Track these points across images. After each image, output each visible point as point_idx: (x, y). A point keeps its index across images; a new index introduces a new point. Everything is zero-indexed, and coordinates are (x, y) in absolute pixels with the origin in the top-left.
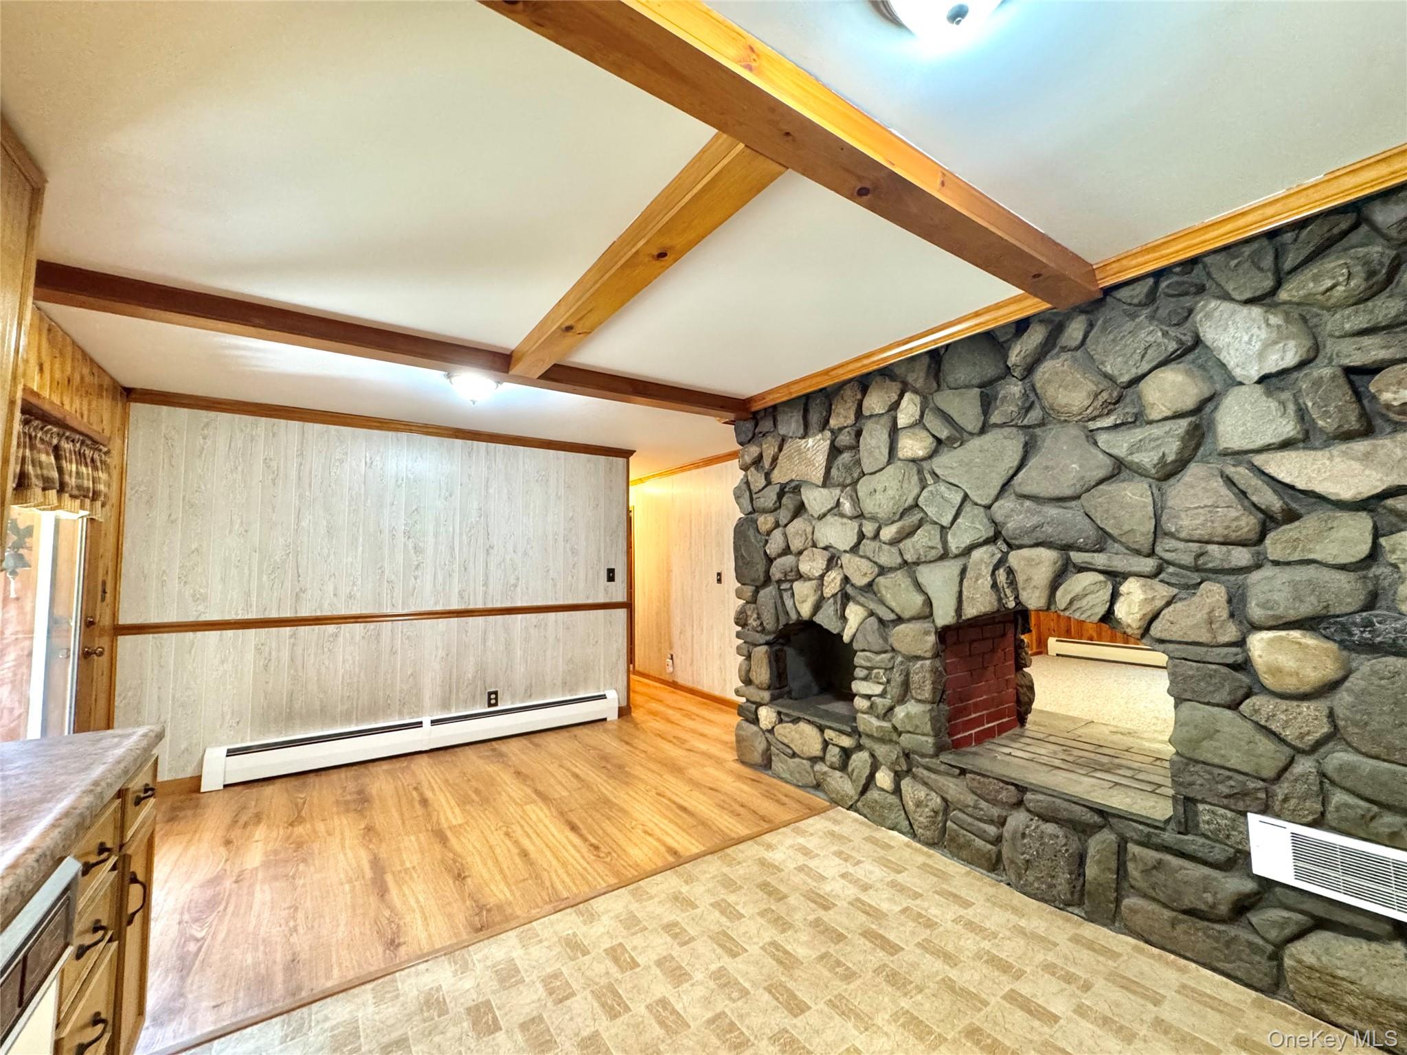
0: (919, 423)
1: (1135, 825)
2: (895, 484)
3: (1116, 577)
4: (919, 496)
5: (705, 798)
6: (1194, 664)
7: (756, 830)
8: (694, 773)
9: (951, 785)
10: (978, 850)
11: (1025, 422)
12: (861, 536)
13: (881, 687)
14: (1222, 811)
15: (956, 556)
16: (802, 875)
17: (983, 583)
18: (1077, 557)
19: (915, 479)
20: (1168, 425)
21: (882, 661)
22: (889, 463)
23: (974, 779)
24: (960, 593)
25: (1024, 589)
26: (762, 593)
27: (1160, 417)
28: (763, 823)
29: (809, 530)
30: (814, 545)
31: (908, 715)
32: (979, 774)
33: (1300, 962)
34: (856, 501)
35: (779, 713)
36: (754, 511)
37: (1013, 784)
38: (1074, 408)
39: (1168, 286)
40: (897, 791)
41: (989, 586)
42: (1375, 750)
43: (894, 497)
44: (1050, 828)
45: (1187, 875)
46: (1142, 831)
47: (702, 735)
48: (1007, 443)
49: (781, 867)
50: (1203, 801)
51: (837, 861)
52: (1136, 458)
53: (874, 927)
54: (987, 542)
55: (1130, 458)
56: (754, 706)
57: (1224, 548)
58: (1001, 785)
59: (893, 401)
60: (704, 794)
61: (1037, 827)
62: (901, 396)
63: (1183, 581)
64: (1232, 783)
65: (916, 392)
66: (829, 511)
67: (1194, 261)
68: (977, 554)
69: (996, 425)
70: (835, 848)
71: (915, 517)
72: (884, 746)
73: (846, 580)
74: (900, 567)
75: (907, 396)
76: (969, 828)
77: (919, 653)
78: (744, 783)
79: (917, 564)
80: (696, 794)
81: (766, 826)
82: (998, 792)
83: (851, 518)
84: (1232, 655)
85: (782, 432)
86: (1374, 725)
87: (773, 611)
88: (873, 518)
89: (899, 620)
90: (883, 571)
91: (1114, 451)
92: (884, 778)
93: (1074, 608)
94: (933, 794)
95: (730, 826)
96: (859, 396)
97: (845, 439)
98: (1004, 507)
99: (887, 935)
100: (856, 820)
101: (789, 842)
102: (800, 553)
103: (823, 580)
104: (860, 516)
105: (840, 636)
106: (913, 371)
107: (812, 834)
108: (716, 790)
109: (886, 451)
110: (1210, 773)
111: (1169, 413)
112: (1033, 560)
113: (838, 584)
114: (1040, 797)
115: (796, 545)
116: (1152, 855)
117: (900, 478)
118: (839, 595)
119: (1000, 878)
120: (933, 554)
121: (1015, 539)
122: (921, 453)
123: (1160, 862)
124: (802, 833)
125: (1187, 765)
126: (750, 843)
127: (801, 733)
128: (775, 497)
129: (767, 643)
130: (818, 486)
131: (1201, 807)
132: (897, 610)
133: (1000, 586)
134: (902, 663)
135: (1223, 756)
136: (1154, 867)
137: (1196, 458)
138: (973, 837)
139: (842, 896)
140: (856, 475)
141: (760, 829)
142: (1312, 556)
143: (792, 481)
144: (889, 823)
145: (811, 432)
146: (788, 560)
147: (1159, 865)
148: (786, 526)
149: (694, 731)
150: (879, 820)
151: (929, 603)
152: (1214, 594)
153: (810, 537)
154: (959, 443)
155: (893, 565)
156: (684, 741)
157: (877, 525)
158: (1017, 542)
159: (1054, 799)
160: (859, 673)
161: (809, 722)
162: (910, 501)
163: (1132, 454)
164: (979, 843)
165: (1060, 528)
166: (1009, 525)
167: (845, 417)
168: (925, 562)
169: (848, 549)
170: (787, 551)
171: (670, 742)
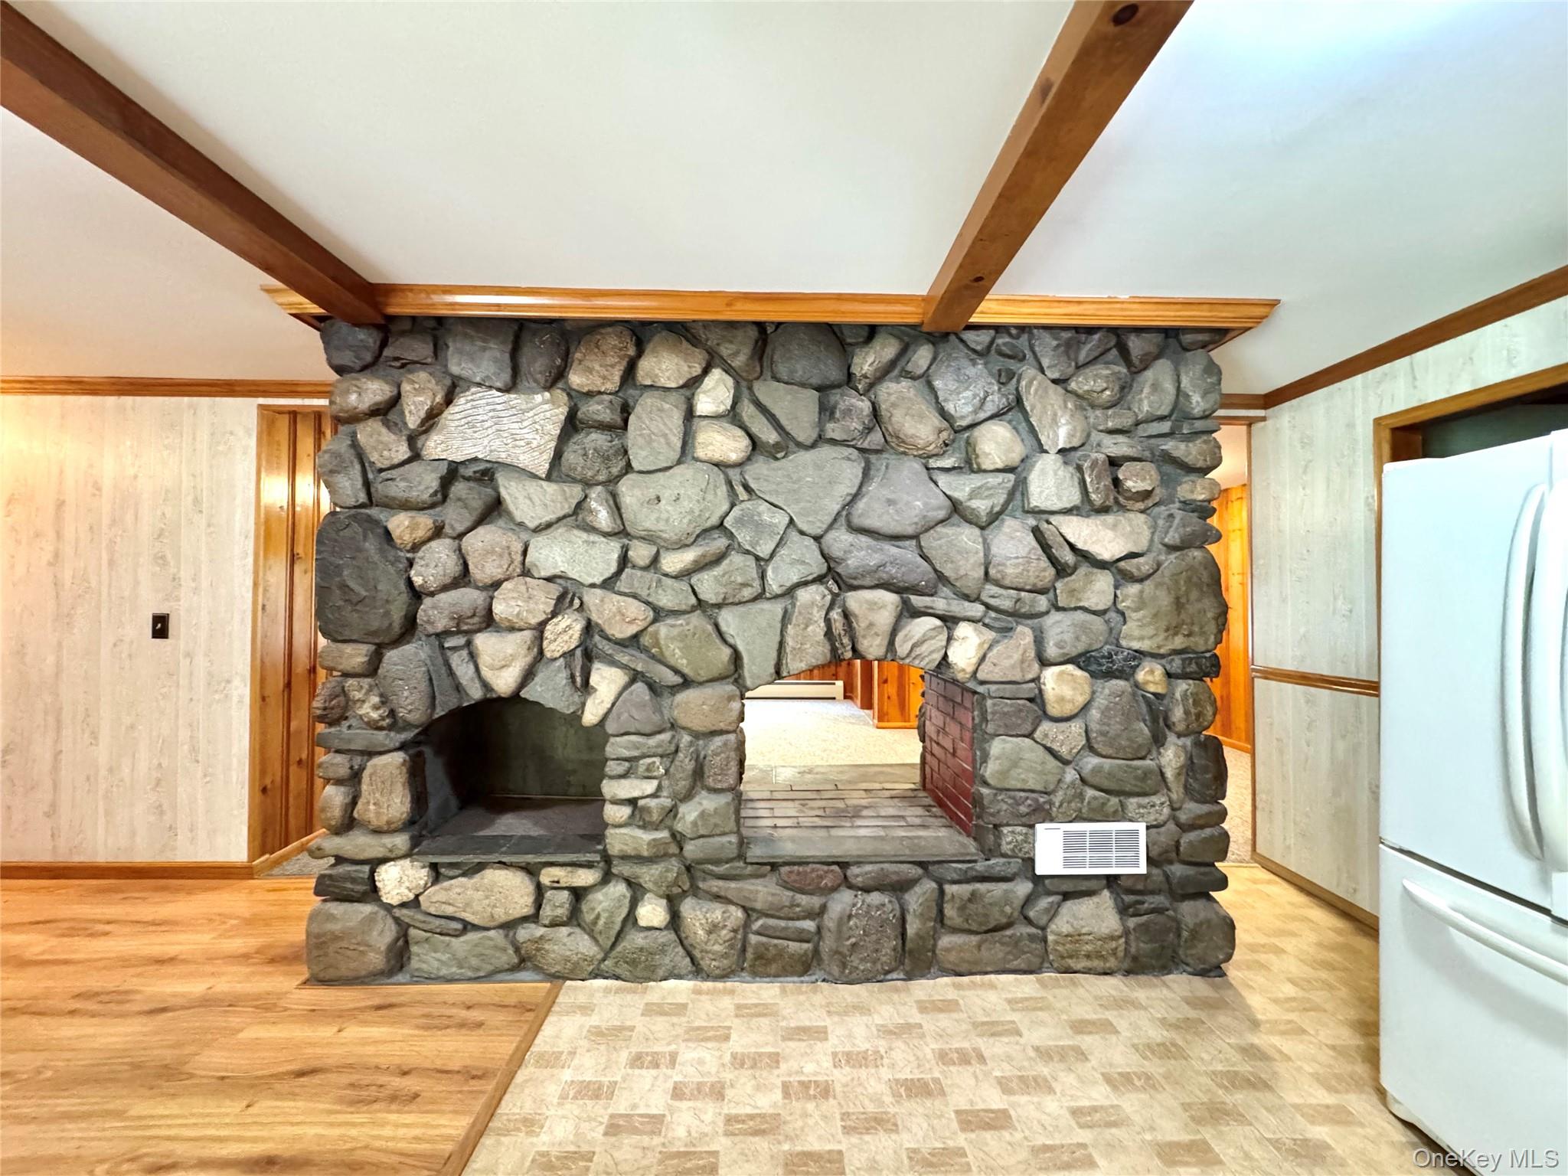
0: (732, 416)
1: (954, 865)
2: (693, 492)
3: (949, 621)
4: (727, 514)
5: (300, 1104)
6: (1008, 701)
7: (478, 1105)
8: (215, 1059)
9: (760, 888)
10: (792, 956)
11: (865, 445)
12: (624, 561)
13: (655, 783)
14: (1019, 829)
15: (776, 597)
16: (628, 1140)
17: (814, 631)
18: (917, 601)
19: (723, 489)
20: (1000, 477)
21: (658, 746)
22: (679, 462)
23: (790, 872)
24: (781, 644)
25: (864, 637)
26: (392, 656)
27: (992, 467)
28: (476, 1085)
29: (518, 547)
30: (526, 573)
31: (703, 815)
32: (794, 864)
33: (1058, 934)
34: (617, 508)
35: (434, 867)
36: (370, 502)
37: (834, 863)
38: (921, 442)
39: (1005, 344)
40: (675, 921)
41: (822, 633)
42: (1110, 752)
43: (692, 511)
44: (875, 898)
45: (992, 897)
46: (960, 869)
47: (160, 961)
48: (846, 464)
49: (585, 1148)
50: (1008, 825)
51: (648, 1074)
52: (975, 504)
53: (786, 1147)
54: (819, 579)
55: (968, 504)
56: (367, 868)
57: (1033, 595)
58: (826, 868)
59: (695, 374)
60: (293, 1095)
61: (863, 901)
62: (706, 371)
63: (1003, 624)
64: (1029, 802)
65: (728, 370)
66: (559, 520)
67: (1023, 328)
68: (804, 595)
69: (833, 442)
70: (624, 1056)
71: (721, 543)
72: (655, 866)
73: (589, 628)
74: (693, 609)
75: (716, 374)
76: (782, 935)
77: (722, 726)
78: (365, 1023)
79: (719, 606)
80: (265, 1105)
81: (490, 1086)
82: (821, 877)
83: (606, 535)
84: (1029, 689)
85: (455, 369)
86: (1112, 733)
87: (424, 686)
88: (649, 538)
89: (687, 683)
90: (659, 614)
91: (956, 495)
92: (652, 912)
93: (913, 655)
94: (732, 908)
95: (417, 1132)
96: (632, 351)
97: (598, 410)
98: (840, 540)
99: (807, 1148)
100: (607, 991)
101: (552, 1091)
102: (496, 585)
103: (542, 632)
104: (621, 532)
105: (576, 717)
106: (731, 342)
107: (573, 1053)
108: (314, 1071)
109: (677, 443)
110: (1013, 798)
111: (1000, 465)
112: (875, 603)
113: (577, 635)
114: (868, 868)
115: (485, 570)
116: (964, 889)
117: (703, 487)
118: (578, 652)
119: (813, 978)
120: (747, 593)
121: (855, 578)
122: (734, 457)
123: (973, 894)
124: (552, 1061)
125: (995, 795)
126: (487, 1141)
127: (489, 891)
128: (435, 485)
129: (402, 747)
130: (541, 479)
131: (1005, 830)
132: (686, 671)
133: (836, 632)
134: (691, 744)
135: (1023, 780)
136: (970, 900)
137: (1007, 512)
138: (785, 943)
139: (707, 1129)
140: (615, 471)
141: (483, 1100)
142: (1081, 604)
143: (476, 460)
144: (661, 973)
145: (524, 384)
146: (467, 598)
147: (974, 897)
148: (460, 536)
149: (125, 962)
150: (646, 974)
151: (737, 658)
152: (1024, 635)
153: (519, 558)
154: (783, 454)
155: (684, 607)
156: (122, 996)
157: (654, 549)
158: (855, 583)
159: (882, 865)
160: (612, 768)
161: (503, 864)
162: (714, 520)
163: (970, 499)
164: (794, 947)
165: (903, 569)
166: (849, 562)
167: (604, 378)
168: (733, 604)
169: (598, 580)
170: (463, 578)
171: (72, 1013)
